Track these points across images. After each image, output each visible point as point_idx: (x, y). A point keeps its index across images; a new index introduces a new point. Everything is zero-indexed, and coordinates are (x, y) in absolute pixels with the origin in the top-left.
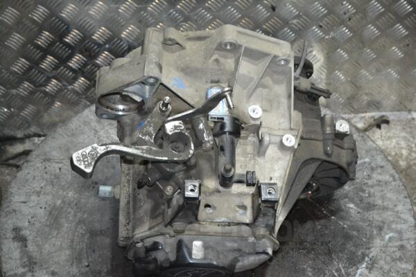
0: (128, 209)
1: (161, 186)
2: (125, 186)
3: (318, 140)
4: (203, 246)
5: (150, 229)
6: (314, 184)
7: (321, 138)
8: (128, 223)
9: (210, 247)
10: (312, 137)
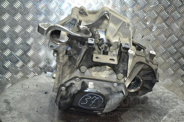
0: (59, 79)
1: (75, 58)
2: (58, 72)
3: (143, 57)
4: (93, 84)
5: (69, 77)
6: (141, 80)
7: (144, 56)
8: (59, 84)
9: (97, 85)
10: (140, 55)
